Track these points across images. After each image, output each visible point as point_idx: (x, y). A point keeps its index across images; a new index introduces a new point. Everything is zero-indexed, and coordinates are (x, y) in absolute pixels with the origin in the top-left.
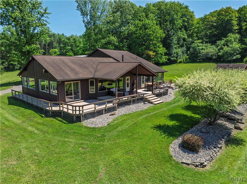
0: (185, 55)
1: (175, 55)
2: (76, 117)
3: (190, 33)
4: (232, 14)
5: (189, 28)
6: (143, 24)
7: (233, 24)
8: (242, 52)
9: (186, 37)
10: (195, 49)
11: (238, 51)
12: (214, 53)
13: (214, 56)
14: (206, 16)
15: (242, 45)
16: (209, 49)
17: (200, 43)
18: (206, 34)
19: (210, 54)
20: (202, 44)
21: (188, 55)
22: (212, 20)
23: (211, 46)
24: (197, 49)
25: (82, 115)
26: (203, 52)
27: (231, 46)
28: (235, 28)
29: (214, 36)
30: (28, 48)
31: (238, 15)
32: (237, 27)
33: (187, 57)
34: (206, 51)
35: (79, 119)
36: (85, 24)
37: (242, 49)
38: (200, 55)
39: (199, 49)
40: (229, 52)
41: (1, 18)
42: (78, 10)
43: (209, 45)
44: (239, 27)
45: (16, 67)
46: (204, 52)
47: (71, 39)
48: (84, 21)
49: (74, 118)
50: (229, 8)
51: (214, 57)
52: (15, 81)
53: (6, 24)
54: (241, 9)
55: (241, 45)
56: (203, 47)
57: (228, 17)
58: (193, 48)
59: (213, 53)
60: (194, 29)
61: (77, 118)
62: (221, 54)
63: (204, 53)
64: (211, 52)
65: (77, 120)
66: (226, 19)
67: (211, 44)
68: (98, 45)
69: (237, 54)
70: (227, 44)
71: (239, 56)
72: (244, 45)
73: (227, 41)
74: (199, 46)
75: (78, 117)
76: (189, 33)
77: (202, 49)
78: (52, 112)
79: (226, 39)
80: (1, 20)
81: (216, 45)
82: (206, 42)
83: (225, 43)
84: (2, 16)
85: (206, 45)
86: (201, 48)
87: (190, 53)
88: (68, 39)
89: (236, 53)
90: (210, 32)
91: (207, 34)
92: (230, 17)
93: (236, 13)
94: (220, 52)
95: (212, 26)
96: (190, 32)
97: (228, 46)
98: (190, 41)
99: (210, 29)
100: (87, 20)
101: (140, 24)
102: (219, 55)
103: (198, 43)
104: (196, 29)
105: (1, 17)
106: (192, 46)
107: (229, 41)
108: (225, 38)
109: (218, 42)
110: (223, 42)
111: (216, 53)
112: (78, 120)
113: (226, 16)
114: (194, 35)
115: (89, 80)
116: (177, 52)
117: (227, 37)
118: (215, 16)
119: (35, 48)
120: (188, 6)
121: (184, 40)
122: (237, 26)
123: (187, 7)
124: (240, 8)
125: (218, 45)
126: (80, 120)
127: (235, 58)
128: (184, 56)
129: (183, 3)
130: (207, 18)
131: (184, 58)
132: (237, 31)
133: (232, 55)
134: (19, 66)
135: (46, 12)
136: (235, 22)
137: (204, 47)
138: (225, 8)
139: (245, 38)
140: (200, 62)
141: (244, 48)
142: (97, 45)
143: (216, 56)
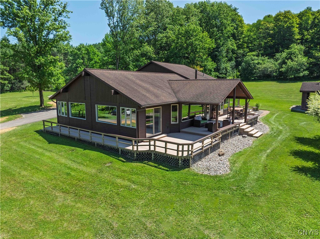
0: (235, 71)
1: (224, 71)
2: (182, 160)
3: (240, 43)
4: (293, 20)
5: (238, 36)
6: (186, 30)
7: (295, 32)
8: (309, 67)
9: (236, 48)
10: (249, 64)
11: (305, 66)
12: (274, 69)
13: (274, 72)
14: (259, 21)
15: (310, 59)
16: (266, 63)
17: (254, 55)
18: (259, 44)
19: (269, 70)
20: (257, 57)
21: (239, 72)
22: (269, 27)
23: (269, 60)
24: (251, 64)
25: (192, 158)
26: (259, 68)
27: (296, 59)
28: (297, 37)
29: (271, 47)
30: (43, 60)
31: (299, 22)
32: (299, 36)
33: (238, 74)
34: (264, 66)
35: (186, 163)
36: (111, 28)
37: (309, 63)
38: (255, 72)
39: (254, 63)
40: (294, 68)
41: (1, 17)
42: (102, 9)
43: (266, 58)
44: (301, 36)
45: (5, 87)
46: (261, 67)
47: (83, 49)
48: (109, 25)
49: (180, 162)
50: (289, 12)
51: (274, 74)
52: (18, 107)
53: (9, 26)
54: (302, 14)
55: (308, 58)
56: (259, 61)
57: (288, 23)
58: (246, 62)
59: (272, 68)
60: (244, 38)
61: (184, 162)
62: (284, 69)
63: (261, 69)
64: (270, 68)
65: (184, 164)
66: (285, 26)
67: (268, 57)
68: (129, 57)
69: (304, 70)
70: (290, 57)
71: (306, 73)
72: (311, 58)
73: (290, 54)
74: (253, 60)
75: (185, 160)
76: (238, 42)
77: (258, 63)
78: (137, 154)
79: (288, 51)
80: (1, 19)
81: (275, 58)
82: (263, 55)
83: (288, 56)
84: (3, 14)
85: (263, 58)
86: (256, 62)
87: (242, 68)
88: (78, 50)
89: (302, 68)
90: (264, 42)
91: (262, 44)
92: (290, 23)
93: (296, 18)
94: (282, 68)
95: (269, 34)
96: (240, 41)
97: (292, 60)
98: (240, 53)
99: (264, 38)
100: (113, 22)
101: (182, 30)
102: (281, 71)
103: (252, 56)
104: (247, 38)
105: (1, 14)
106: (245, 59)
107: (293, 53)
108: (288, 49)
109: (278, 55)
110: (284, 55)
111: (277, 69)
112: (185, 166)
113: (284, 21)
114: (244, 45)
115: (172, 105)
116: (226, 67)
117: (290, 48)
118: (271, 22)
119: (53, 60)
120: (237, 8)
121: (233, 51)
122: (298, 34)
123: (235, 10)
124: (301, 12)
125: (278, 58)
126: (188, 164)
127: (301, 74)
128: (234, 73)
129: (231, 5)
130: (262, 24)
131: (235, 74)
132: (299, 41)
133: (298, 71)
134: (10, 86)
135: (66, 9)
136: (296, 30)
137: (261, 62)
138: (283, 12)
139: (313, 51)
140: (255, 80)
141: (313, 62)
142: (127, 57)
143: (276, 72)
